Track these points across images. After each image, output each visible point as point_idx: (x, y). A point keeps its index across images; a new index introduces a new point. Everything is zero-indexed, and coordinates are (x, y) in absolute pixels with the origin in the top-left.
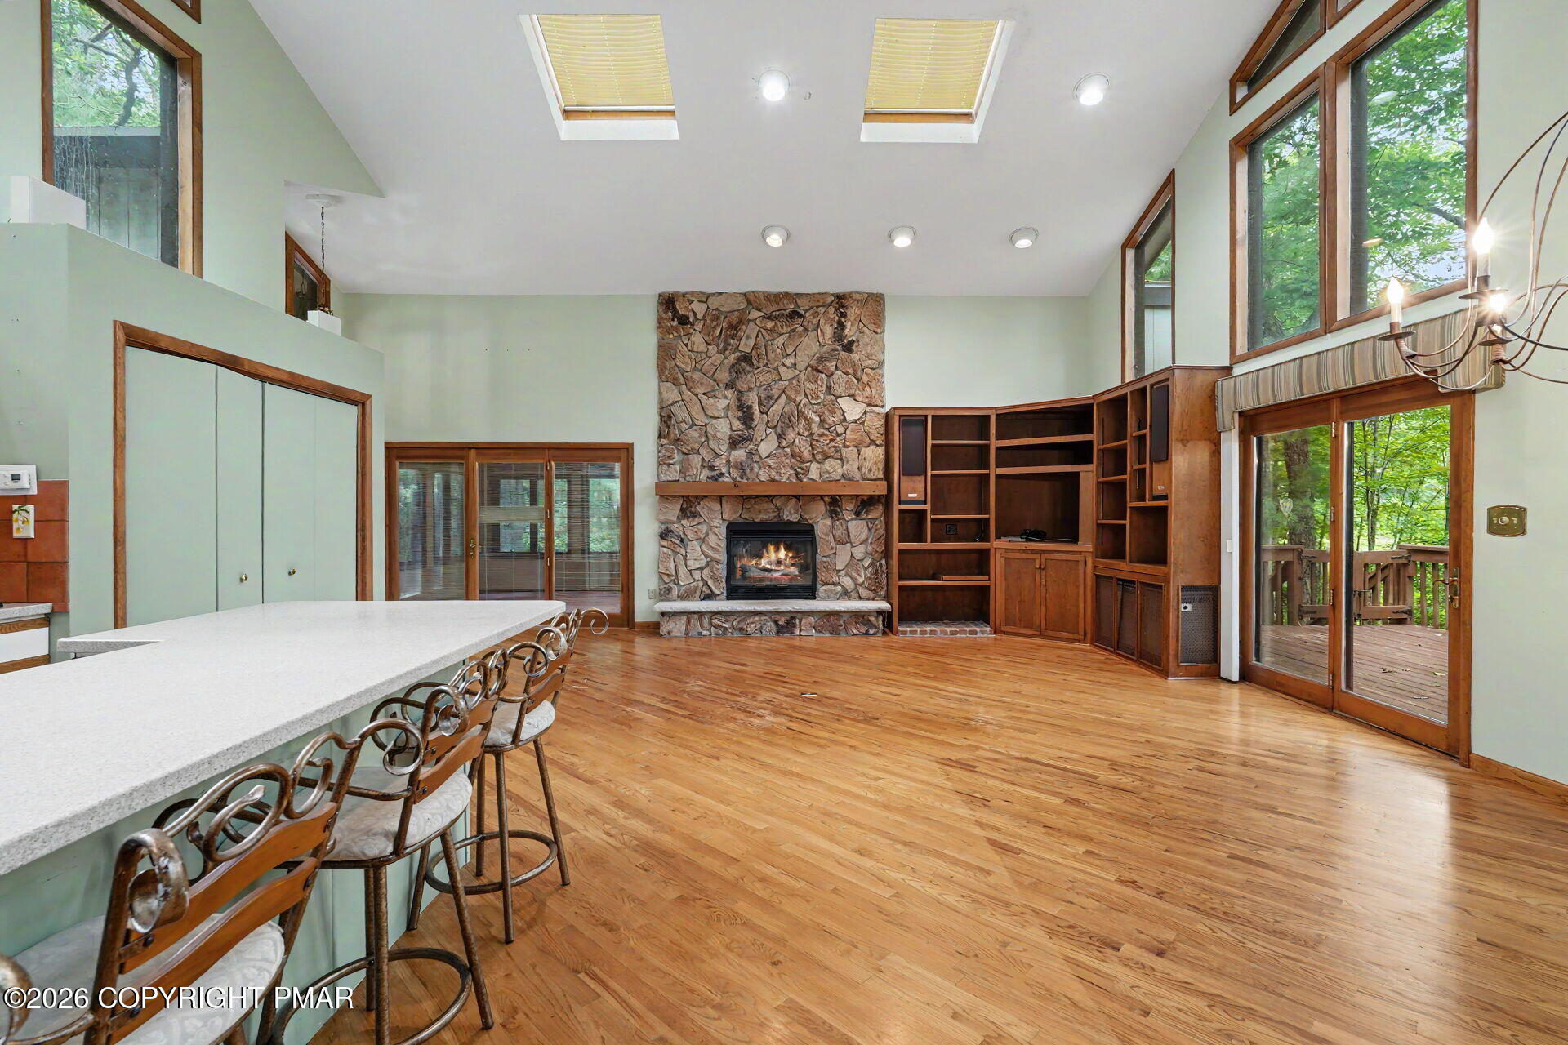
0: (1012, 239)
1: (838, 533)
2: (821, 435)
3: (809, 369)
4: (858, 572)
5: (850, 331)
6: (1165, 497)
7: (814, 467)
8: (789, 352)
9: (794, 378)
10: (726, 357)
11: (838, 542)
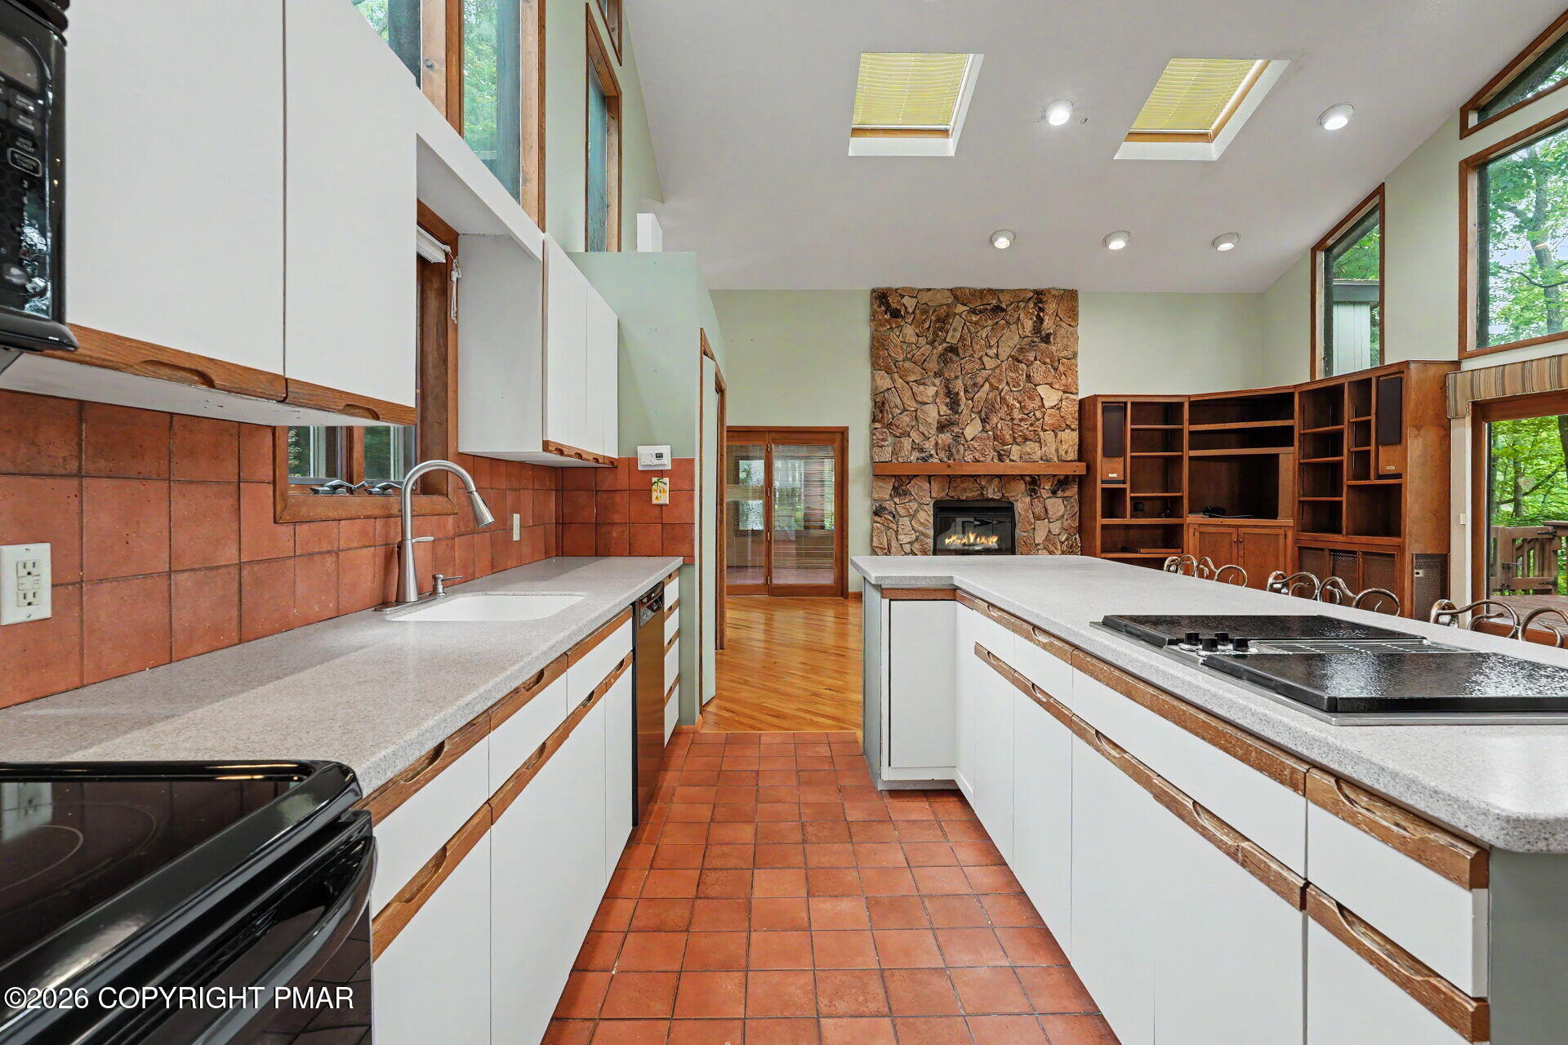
0: (1215, 243)
1: (1037, 511)
2: (1021, 420)
3: (1010, 359)
4: (1055, 546)
5: (1048, 324)
6: (1399, 476)
7: (1015, 448)
8: (992, 343)
9: (996, 367)
10: (934, 348)
11: (1037, 518)
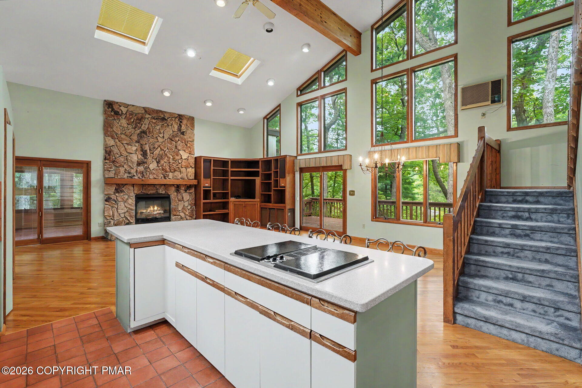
0: (238, 111)
1: (179, 198)
2: (173, 163)
3: (169, 139)
4: (186, 211)
5: (183, 128)
6: (285, 187)
7: (171, 174)
8: (161, 132)
9: (163, 142)
10: (136, 130)
11: (179, 201)
